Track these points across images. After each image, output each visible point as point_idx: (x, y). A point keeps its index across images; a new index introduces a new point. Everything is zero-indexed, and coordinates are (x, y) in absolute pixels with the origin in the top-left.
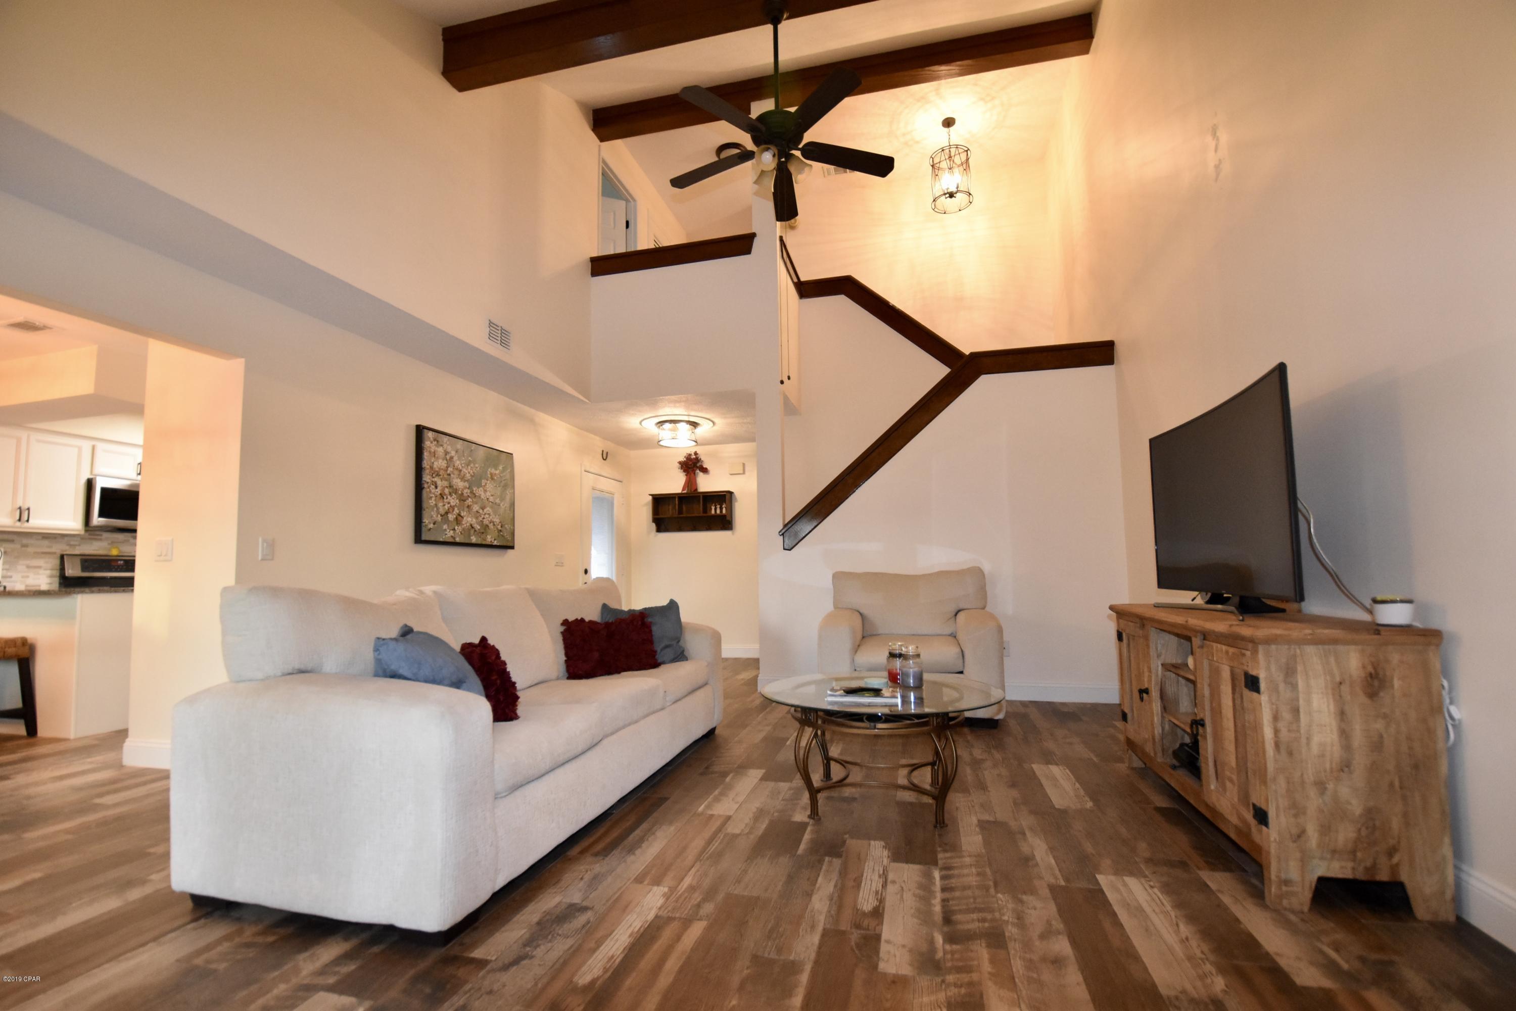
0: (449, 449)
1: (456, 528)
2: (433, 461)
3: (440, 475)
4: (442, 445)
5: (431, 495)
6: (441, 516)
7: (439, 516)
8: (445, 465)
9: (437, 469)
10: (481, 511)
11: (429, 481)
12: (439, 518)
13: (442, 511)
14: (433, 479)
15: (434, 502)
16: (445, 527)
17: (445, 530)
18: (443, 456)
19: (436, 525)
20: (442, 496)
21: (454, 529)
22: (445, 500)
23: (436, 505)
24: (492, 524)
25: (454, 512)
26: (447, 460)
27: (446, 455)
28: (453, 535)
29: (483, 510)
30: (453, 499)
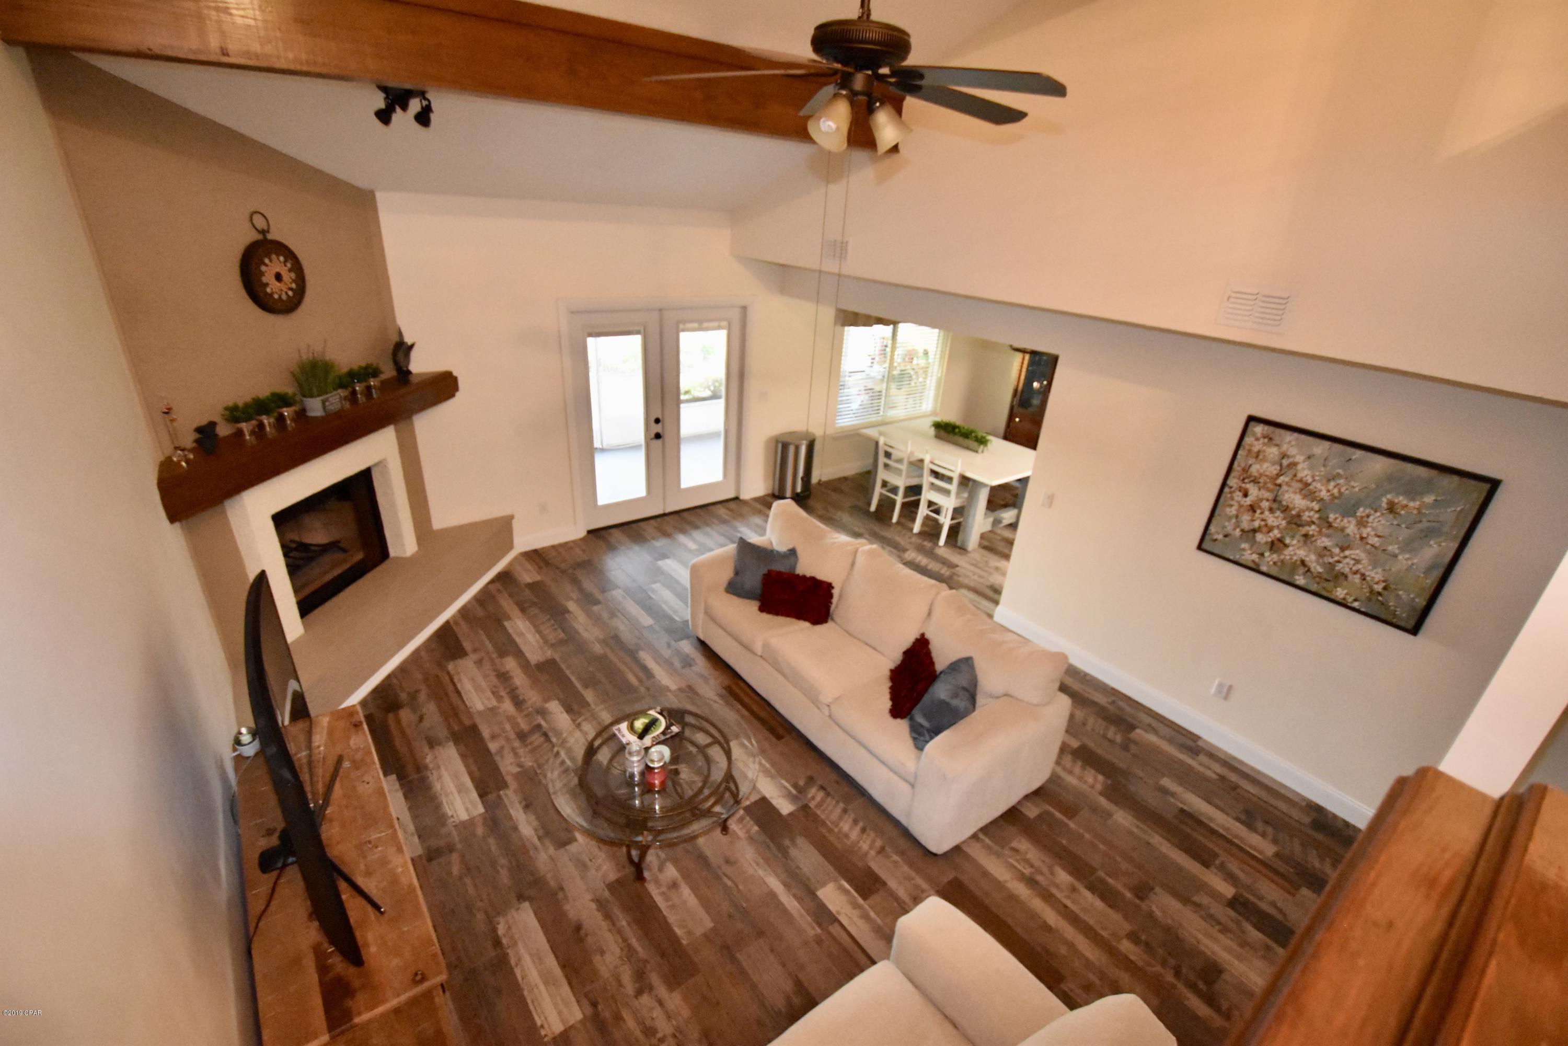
0: (1293, 451)
1: (1267, 554)
2: (1250, 462)
3: (1259, 483)
4: (1277, 445)
5: (1232, 503)
6: (1242, 531)
7: (1238, 530)
8: (1275, 472)
9: (1256, 474)
10: (1337, 550)
11: (1235, 486)
12: (1238, 532)
13: (1245, 525)
14: (1243, 485)
15: (1234, 512)
16: (1244, 545)
17: (1244, 550)
18: (1276, 459)
19: (1227, 539)
20: (1252, 508)
21: (1262, 555)
22: (1257, 515)
23: (1237, 517)
24: (1358, 576)
25: (1271, 534)
26: (1281, 465)
27: (1283, 458)
28: (1257, 560)
29: (1343, 549)
30: (1277, 518)
